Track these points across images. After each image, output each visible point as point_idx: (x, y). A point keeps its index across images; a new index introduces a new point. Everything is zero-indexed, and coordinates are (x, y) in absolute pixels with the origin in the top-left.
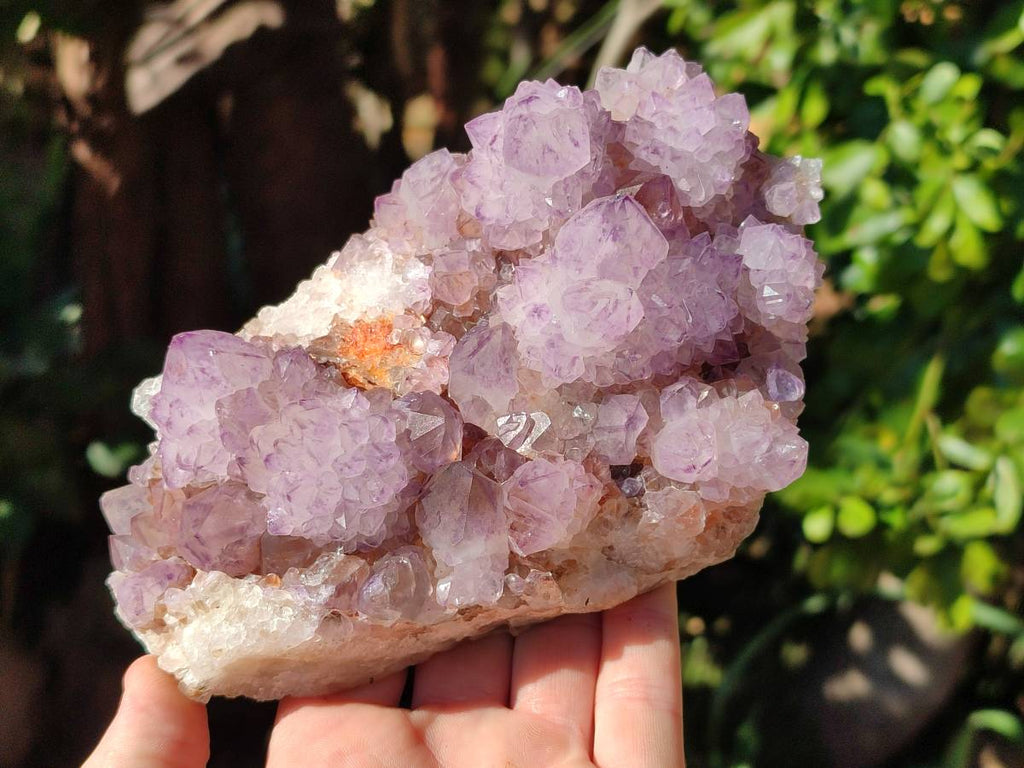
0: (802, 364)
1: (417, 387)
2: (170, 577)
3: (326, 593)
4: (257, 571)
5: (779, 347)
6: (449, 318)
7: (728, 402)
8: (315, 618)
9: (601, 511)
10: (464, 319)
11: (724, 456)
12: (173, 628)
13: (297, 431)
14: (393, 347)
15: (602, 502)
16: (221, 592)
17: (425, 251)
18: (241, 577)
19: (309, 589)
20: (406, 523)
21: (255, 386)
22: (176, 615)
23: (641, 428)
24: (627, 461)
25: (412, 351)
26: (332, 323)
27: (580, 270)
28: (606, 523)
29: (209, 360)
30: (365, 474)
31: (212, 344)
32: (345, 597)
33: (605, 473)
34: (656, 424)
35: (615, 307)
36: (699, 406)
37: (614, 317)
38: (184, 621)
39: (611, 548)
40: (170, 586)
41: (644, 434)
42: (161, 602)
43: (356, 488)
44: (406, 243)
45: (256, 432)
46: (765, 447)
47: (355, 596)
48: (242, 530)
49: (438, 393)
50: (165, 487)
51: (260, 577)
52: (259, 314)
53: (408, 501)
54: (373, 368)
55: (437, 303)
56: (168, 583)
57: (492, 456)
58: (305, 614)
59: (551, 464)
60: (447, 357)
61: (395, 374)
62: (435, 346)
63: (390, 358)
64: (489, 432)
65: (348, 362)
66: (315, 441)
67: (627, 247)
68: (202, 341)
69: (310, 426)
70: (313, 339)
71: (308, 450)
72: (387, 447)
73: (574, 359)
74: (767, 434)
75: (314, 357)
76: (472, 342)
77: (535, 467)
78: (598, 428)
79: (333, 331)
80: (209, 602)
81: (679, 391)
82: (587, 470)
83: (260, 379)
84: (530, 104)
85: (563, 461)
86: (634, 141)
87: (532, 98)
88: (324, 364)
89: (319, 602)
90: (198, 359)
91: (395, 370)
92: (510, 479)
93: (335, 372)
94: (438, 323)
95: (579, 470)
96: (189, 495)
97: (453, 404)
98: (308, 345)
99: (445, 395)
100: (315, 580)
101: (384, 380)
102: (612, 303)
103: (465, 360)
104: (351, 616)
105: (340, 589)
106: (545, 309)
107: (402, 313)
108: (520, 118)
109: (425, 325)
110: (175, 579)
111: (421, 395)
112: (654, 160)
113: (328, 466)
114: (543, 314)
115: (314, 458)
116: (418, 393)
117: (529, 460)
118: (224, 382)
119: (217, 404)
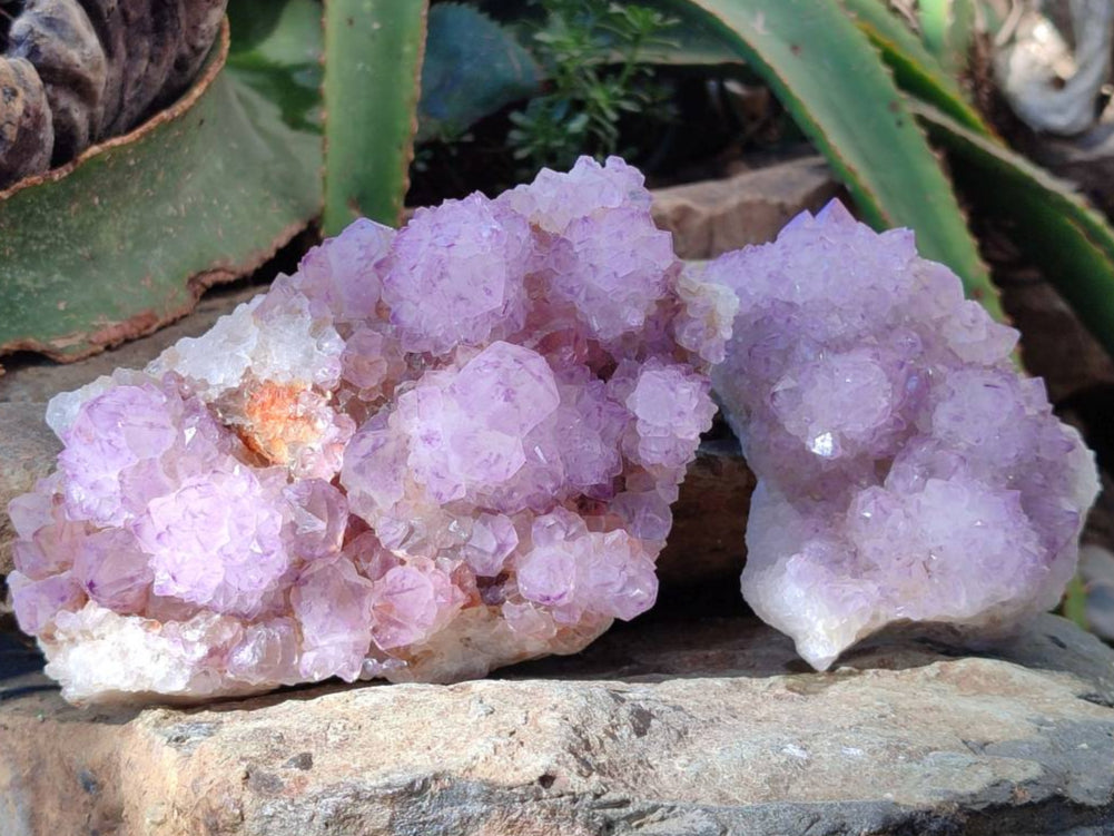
0: (672, 506)
1: (309, 474)
2: (63, 599)
3: (201, 651)
4: (142, 613)
5: (654, 488)
6: (354, 400)
7: (594, 537)
8: (187, 672)
9: (462, 614)
10: (368, 404)
11: (579, 587)
12: (62, 643)
13: (189, 518)
14: (296, 419)
15: (464, 607)
16: (107, 628)
17: (343, 319)
18: (127, 615)
19: (186, 644)
20: (281, 601)
21: (158, 457)
22: (66, 633)
23: (510, 550)
24: (493, 574)
25: (313, 429)
26: (243, 377)
27: (471, 417)
28: (466, 622)
29: (117, 431)
30: (246, 564)
31: (122, 412)
32: (216, 659)
33: (471, 583)
34: (524, 548)
35: (496, 461)
36: (567, 539)
37: (494, 469)
38: (72, 641)
39: (469, 639)
40: (62, 608)
41: (512, 556)
42: (52, 620)
43: (237, 575)
44: (327, 308)
45: (154, 504)
46: (618, 587)
47: (226, 658)
48: (132, 579)
49: (329, 480)
50: (67, 517)
51: (144, 620)
52: (177, 344)
53: (285, 586)
54: (274, 438)
55: (345, 384)
56: (60, 604)
57: (369, 556)
58: (180, 664)
59: (420, 574)
60: (344, 444)
61: (292, 451)
62: (334, 431)
63: (292, 430)
64: (372, 526)
65: (252, 427)
66: (203, 530)
67: (517, 407)
68: (113, 409)
69: (202, 517)
70: (222, 389)
71: (197, 537)
72: (270, 542)
73: (456, 486)
74: (623, 573)
75: (220, 415)
76: (367, 444)
77: (404, 578)
78: (470, 546)
79: (243, 386)
80: (95, 634)
81: (549, 527)
82: (452, 582)
83: (164, 450)
84: (451, 249)
85: (433, 568)
86: (554, 268)
87: (453, 245)
88: (228, 427)
89: (193, 659)
90: (107, 430)
91: (294, 446)
92: (382, 580)
93: (237, 442)
94: (343, 403)
95: (445, 582)
96: (88, 533)
97: (343, 491)
98: (217, 397)
99: (336, 481)
100: (192, 635)
101: (283, 454)
102: (494, 457)
103: (359, 460)
104: (220, 672)
105: (213, 652)
106: (436, 437)
107: (309, 387)
108: (440, 261)
109: (330, 404)
110: (68, 600)
111: (312, 484)
112: (568, 297)
113: (214, 552)
114: (434, 442)
115: (202, 544)
116: (311, 480)
117: (402, 562)
118: (127, 453)
119: (121, 474)
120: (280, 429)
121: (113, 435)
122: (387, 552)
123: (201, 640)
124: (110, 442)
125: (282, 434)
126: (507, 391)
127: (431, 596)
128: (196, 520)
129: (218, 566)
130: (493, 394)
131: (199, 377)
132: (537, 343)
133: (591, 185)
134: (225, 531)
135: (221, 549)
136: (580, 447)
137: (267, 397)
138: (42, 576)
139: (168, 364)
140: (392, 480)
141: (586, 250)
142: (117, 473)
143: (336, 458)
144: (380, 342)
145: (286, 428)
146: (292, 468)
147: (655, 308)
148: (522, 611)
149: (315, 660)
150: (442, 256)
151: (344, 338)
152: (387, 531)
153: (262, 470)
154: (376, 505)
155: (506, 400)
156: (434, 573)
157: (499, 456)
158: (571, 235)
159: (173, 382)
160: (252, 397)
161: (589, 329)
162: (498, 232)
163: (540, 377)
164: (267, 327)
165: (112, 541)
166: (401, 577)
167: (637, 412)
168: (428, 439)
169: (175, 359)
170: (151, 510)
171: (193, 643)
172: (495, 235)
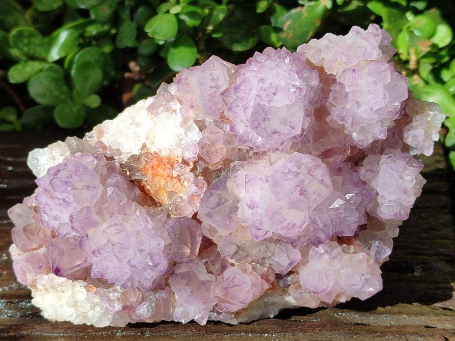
1: (180, 214)
2: (40, 267)
3: (118, 306)
4: (85, 280)
5: (384, 229)
6: (206, 169)
8: (111, 317)
10: (214, 171)
11: (336, 284)
14: (172, 178)
15: (267, 290)
16: (66, 287)
17: (200, 118)
19: (110, 301)
20: (164, 282)
21: (92, 205)
22: (42, 285)
23: (296, 263)
24: (285, 273)
25: (182, 186)
26: (141, 149)
27: (278, 200)
29: (68, 193)
32: (127, 310)
33: (272, 278)
34: (305, 261)
35: (292, 227)
36: (330, 259)
42: (35, 278)
44: (191, 111)
45: (90, 231)
46: (359, 287)
47: (132, 310)
49: (191, 216)
50: (41, 225)
51: (86, 284)
53: (165, 277)
54: (159, 188)
55: (200, 158)
56: (39, 271)
57: (214, 262)
58: (107, 312)
59: (244, 274)
60: (200, 196)
61: (170, 197)
62: (193, 189)
63: (169, 184)
64: (215, 243)
65: (147, 181)
66: (119, 252)
67: (307, 199)
68: (65, 179)
69: (118, 245)
70: (129, 155)
71: (115, 255)
72: (158, 257)
73: (267, 232)
74: (363, 277)
75: (128, 173)
76: (214, 200)
77: (234, 278)
78: (272, 259)
79: (141, 155)
80: (59, 289)
81: (320, 254)
82: (262, 279)
83: (96, 201)
84: (271, 103)
85: (251, 270)
86: (333, 103)
87: (272, 101)
88: (132, 181)
89: (113, 310)
90: (62, 192)
91: (171, 194)
92: (221, 276)
93: (138, 192)
94: (200, 170)
95: (257, 279)
96: (54, 237)
97: (200, 222)
98: (126, 160)
99: (195, 216)
100: (113, 296)
101: (164, 198)
102: (292, 224)
103: (209, 210)
104: (129, 315)
105: (125, 308)
106: (256, 205)
107: (180, 161)
108: (264, 110)
109: (192, 170)
110: (43, 268)
111: (181, 220)
112: (341, 123)
113: (125, 263)
114: (254, 208)
115: (118, 259)
116: (181, 218)
117: (233, 265)
118: (74, 204)
119: (71, 216)
120: (163, 183)
121: (65, 195)
122: (225, 260)
123: (118, 299)
124: (64, 200)
125: (164, 185)
126: (302, 190)
127: (249, 287)
128: (114, 247)
129: (127, 269)
130: (292, 191)
131: (116, 147)
132: (320, 153)
133: (359, 47)
134: (131, 251)
135: (129, 262)
136: (343, 216)
137: (155, 163)
138: (29, 251)
139: (98, 137)
140: (228, 223)
141: (354, 91)
142: (68, 215)
143: (195, 204)
144: (222, 136)
145: (166, 182)
146: (170, 208)
147: (394, 124)
148: (301, 293)
149: (182, 312)
150: (264, 105)
151: (201, 130)
152: (225, 249)
153: (152, 209)
154: (219, 232)
155: (300, 195)
156: (252, 272)
157: (294, 224)
158: (344, 79)
159: (101, 149)
160: (146, 161)
161: (352, 140)
162: (300, 88)
163: (322, 180)
164: (155, 119)
165: (67, 244)
166: (232, 277)
167: (378, 190)
168: (251, 207)
169: (101, 133)
170: (89, 235)
171: (113, 301)
172: (298, 90)
